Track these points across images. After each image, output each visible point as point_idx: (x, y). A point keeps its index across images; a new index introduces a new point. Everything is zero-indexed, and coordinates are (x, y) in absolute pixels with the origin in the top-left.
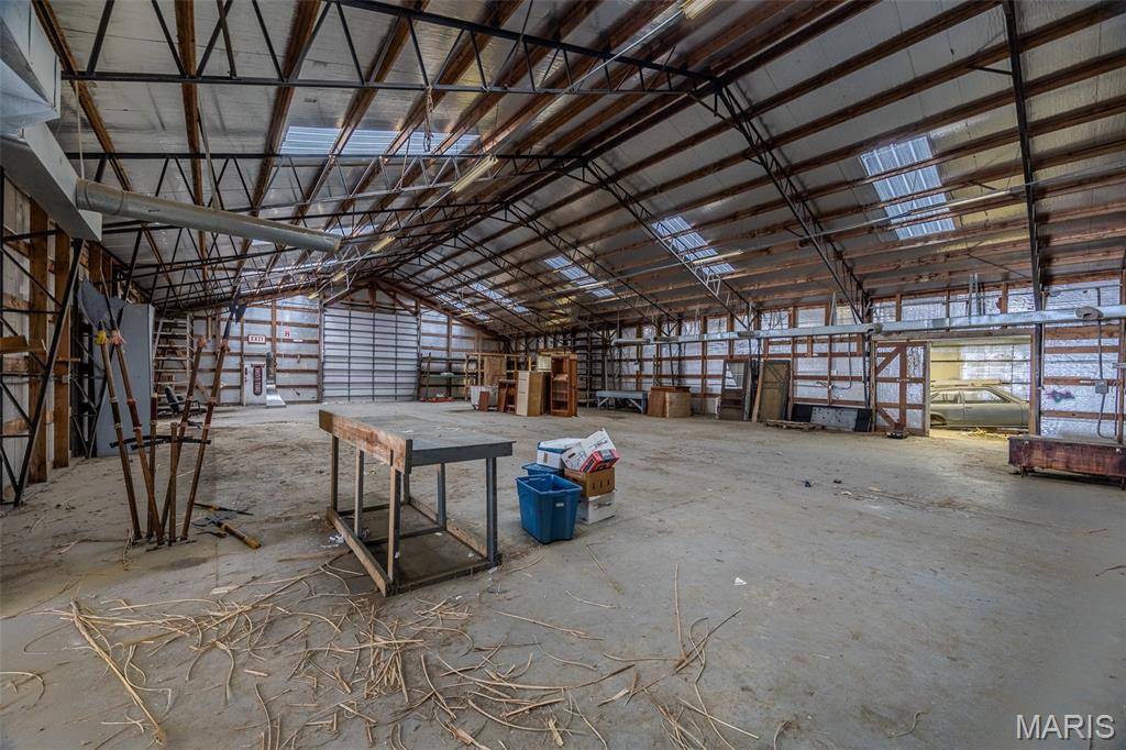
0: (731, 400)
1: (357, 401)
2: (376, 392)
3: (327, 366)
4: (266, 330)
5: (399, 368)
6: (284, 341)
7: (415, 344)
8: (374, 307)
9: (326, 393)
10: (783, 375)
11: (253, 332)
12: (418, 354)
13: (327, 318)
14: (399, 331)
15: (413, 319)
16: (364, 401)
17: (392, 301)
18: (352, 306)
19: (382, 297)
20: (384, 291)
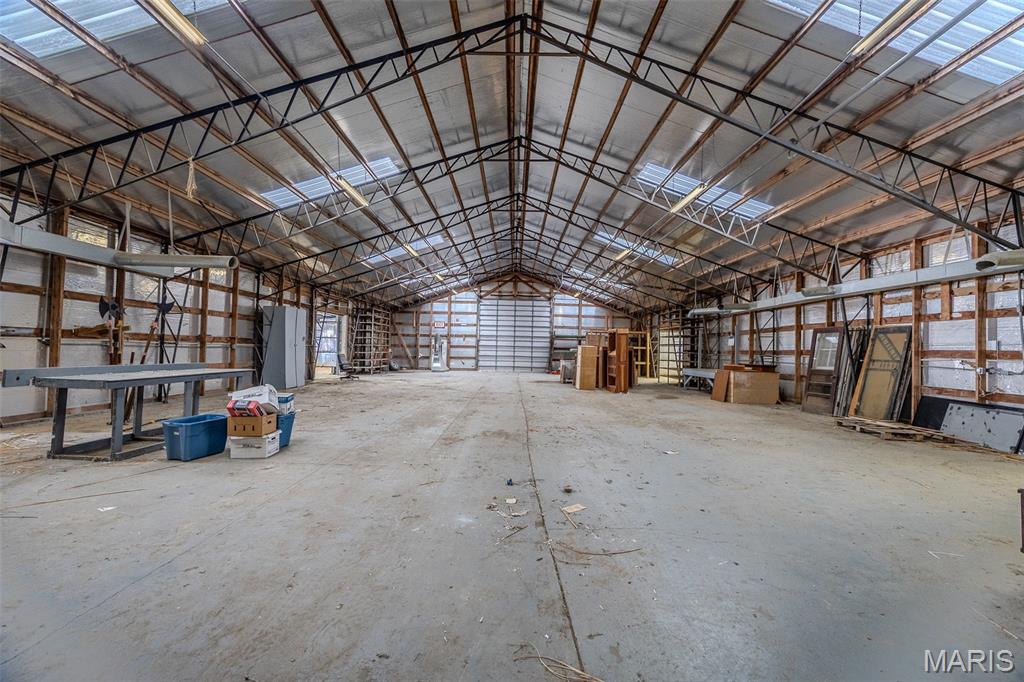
0: (820, 385)
1: (502, 370)
2: (516, 364)
3: (481, 343)
4: (444, 318)
5: (535, 344)
6: (456, 325)
7: (548, 325)
8: (517, 296)
9: (480, 363)
10: (901, 348)
11: (436, 320)
12: (551, 333)
13: (482, 307)
14: (535, 314)
15: (546, 303)
16: (507, 371)
17: (531, 290)
18: (501, 297)
19: (524, 288)
20: (525, 282)
